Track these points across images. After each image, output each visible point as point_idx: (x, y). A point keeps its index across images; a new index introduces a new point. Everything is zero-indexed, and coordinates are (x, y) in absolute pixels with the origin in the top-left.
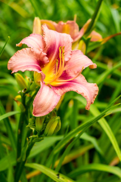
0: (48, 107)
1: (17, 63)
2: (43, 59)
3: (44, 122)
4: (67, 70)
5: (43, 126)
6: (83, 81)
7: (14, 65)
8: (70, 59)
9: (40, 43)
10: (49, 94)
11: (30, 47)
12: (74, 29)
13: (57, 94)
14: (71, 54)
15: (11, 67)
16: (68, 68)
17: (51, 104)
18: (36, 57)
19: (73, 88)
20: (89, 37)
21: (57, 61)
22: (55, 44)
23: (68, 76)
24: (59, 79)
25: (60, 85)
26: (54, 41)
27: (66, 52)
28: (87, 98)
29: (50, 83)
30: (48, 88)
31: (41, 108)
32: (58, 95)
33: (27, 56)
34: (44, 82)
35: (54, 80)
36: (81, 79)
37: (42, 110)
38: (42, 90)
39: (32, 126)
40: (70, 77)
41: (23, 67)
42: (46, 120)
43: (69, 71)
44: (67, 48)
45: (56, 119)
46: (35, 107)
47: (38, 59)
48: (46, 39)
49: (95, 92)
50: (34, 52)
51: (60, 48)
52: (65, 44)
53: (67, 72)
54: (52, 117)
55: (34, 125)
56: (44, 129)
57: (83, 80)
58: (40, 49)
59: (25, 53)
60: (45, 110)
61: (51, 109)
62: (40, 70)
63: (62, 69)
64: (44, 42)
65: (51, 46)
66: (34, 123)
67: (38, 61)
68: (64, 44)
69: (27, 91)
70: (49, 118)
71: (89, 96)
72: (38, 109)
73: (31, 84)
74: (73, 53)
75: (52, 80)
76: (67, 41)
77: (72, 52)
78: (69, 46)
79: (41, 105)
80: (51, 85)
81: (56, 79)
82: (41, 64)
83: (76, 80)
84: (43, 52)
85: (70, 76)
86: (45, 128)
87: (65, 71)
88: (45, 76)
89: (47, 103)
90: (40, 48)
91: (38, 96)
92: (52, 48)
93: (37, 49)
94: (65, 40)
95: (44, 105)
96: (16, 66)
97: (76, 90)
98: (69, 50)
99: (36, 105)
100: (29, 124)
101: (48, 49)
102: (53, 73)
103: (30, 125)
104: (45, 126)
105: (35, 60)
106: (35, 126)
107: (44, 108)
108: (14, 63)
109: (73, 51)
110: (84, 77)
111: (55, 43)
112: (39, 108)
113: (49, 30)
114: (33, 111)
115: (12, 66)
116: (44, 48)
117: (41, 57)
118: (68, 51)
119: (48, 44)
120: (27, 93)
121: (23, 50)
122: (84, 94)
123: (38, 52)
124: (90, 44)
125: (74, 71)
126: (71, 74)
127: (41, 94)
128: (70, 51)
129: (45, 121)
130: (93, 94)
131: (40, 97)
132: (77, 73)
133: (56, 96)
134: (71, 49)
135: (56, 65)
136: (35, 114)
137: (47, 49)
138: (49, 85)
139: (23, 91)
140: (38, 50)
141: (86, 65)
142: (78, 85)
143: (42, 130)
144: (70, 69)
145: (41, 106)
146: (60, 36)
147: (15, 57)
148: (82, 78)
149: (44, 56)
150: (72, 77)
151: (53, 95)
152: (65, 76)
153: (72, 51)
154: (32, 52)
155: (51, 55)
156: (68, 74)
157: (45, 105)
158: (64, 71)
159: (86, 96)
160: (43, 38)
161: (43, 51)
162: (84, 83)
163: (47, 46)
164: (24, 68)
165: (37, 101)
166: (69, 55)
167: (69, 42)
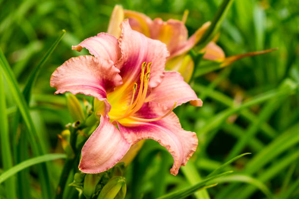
0: (106, 161)
1: (66, 78)
2: (112, 79)
3: (100, 183)
4: (151, 103)
5: (96, 189)
6: (175, 125)
7: (61, 80)
8: (159, 84)
9: (112, 50)
10: (111, 139)
11: (93, 56)
12: (179, 34)
13: (126, 139)
14: (162, 77)
15: (55, 84)
16: (154, 99)
17: (111, 155)
18: (100, 73)
19: (154, 136)
20: (202, 51)
21: (135, 85)
22: (138, 56)
23: (151, 113)
24: (135, 115)
25: (135, 126)
26: (137, 51)
27: (154, 71)
28: (176, 155)
29: (119, 119)
30: (112, 127)
31: (95, 160)
32: (127, 143)
33: (85, 68)
34: (107, 117)
35: (127, 116)
36: (173, 121)
37: (95, 163)
38: (100, 130)
39: (79, 187)
40: (155, 116)
41: (76, 86)
42: (103, 180)
43: (154, 105)
44: (158, 65)
45: (119, 181)
46: (84, 157)
47: (104, 77)
48: (123, 46)
49: (191, 147)
50: (98, 64)
51: (143, 65)
52: (155, 58)
53: (150, 106)
54: (114, 177)
55: (82, 184)
56: (97, 194)
57: (175, 123)
58: (110, 61)
59: (82, 64)
60: (101, 165)
61: (110, 165)
62: (104, 96)
63: (143, 99)
64: (119, 50)
65: (130, 58)
66: (83, 182)
67: (103, 80)
68: (153, 58)
69: (80, 126)
70: (108, 177)
71: (180, 153)
72: (89, 160)
73: (90, 115)
74: (166, 75)
75: (123, 114)
76: (160, 54)
77: (164, 73)
78: (160, 64)
79: (95, 155)
80: (119, 124)
81: (130, 114)
82: (108, 85)
83: (163, 122)
84: (113, 66)
85: (154, 112)
86: (99, 192)
87: (148, 104)
88: (110, 108)
89: (106, 153)
90: (111, 59)
91: (92, 139)
92: (131, 63)
93: (105, 60)
94: (157, 51)
95: (100, 156)
96: (64, 83)
97: (158, 139)
98: (159, 70)
99: (86, 153)
100: (74, 181)
101: (125, 63)
102: (127, 104)
103: (75, 183)
104: (99, 189)
105: (99, 77)
106: (83, 186)
107: (100, 160)
108: (61, 76)
109: (167, 73)
110: (178, 119)
111: (138, 54)
112: (91, 159)
113: (132, 31)
114: (80, 163)
115: (58, 82)
116: (118, 60)
117: (109, 75)
118: (159, 72)
119: (126, 53)
120: (80, 128)
121: (80, 59)
122: (171, 148)
123: (105, 65)
124: (202, 63)
125: (163, 106)
126: (157, 110)
127: (97, 136)
128: (162, 72)
129: (101, 181)
130: (187, 150)
131: (95, 141)
132: (168, 110)
133: (124, 143)
134: (164, 69)
135: (133, 92)
136: (83, 169)
137: (122, 63)
138: (115, 123)
139: (74, 125)
140: (106, 62)
141: (183, 99)
142: (164, 131)
143: (94, 195)
144: (157, 101)
145: (95, 157)
146: (149, 43)
147: (65, 67)
148: (174, 119)
149: (115, 73)
150: (158, 116)
151: (119, 142)
152: (146, 111)
153: (165, 71)
154: (95, 64)
155: (128, 73)
156: (151, 109)
157: (103, 155)
158: (145, 103)
159: (173, 152)
160: (118, 43)
161: (115, 65)
162: (176, 128)
163: (122, 58)
164: (77, 89)
165: (90, 147)
166: (159, 77)
167: (162, 57)
